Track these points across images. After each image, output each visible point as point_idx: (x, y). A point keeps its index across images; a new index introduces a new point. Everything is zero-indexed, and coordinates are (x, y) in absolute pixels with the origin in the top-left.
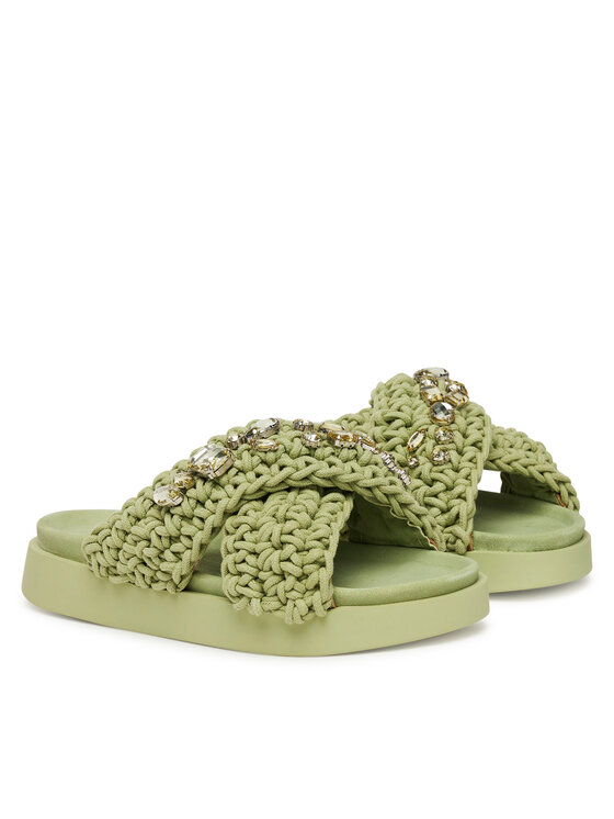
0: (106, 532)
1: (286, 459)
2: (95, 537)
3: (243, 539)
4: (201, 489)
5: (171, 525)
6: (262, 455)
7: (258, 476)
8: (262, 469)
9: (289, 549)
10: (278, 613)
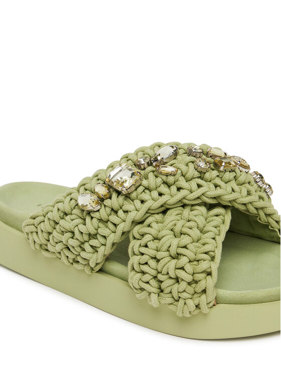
0: (41, 218)
1: (182, 182)
2: (32, 221)
3: (146, 246)
4: (115, 201)
5: (91, 226)
6: (164, 178)
7: (160, 194)
8: (163, 189)
9: (183, 261)
10: (171, 307)
